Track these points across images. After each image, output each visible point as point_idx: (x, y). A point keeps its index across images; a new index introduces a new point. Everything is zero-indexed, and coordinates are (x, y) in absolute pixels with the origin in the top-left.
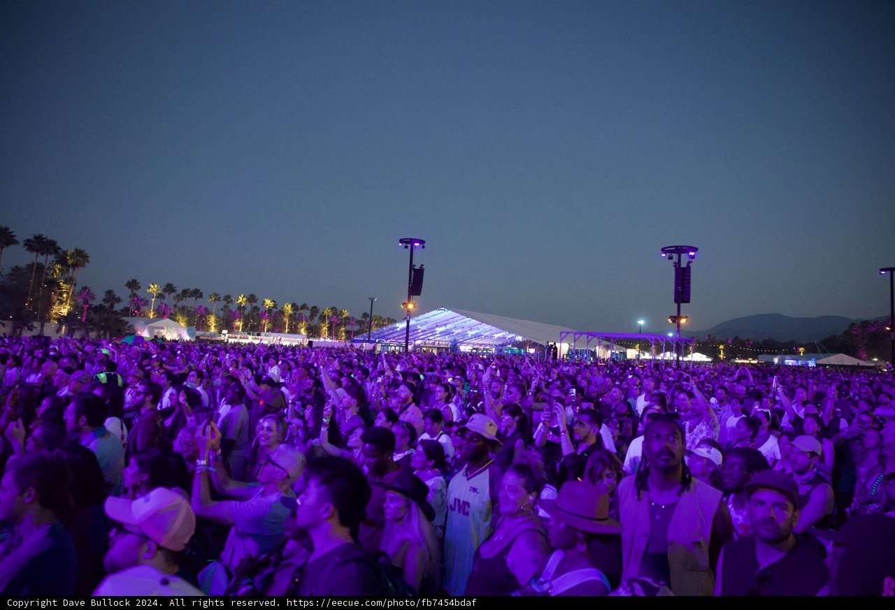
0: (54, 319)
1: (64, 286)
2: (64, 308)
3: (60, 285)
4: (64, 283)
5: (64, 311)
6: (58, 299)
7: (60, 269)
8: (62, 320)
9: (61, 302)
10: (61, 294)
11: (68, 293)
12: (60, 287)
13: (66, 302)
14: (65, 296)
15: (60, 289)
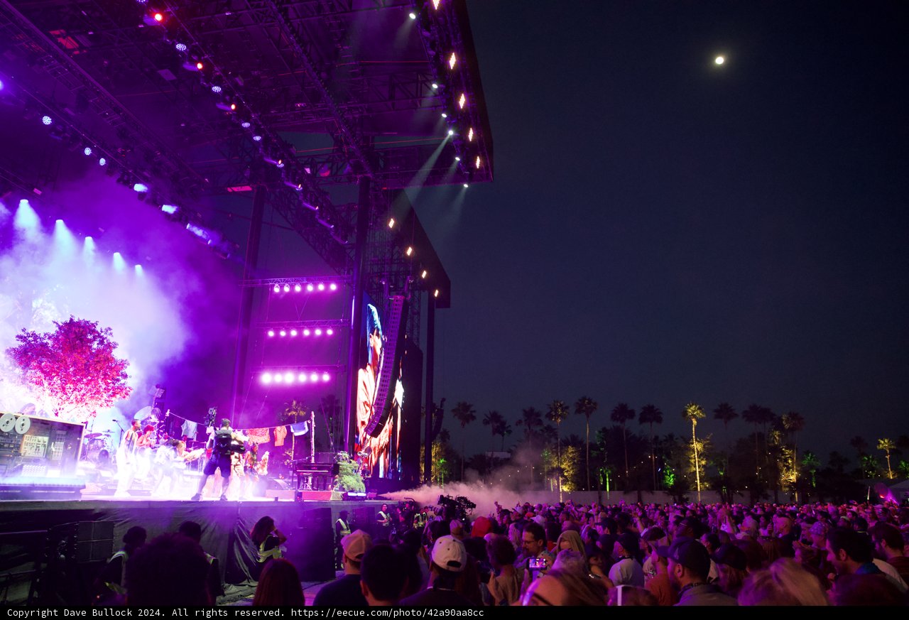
0: (785, 487)
1: (787, 452)
2: (792, 474)
3: (783, 451)
4: (786, 449)
5: (793, 478)
6: (784, 466)
7: (779, 436)
8: (793, 487)
9: (788, 469)
10: (786, 460)
11: (792, 459)
12: (783, 453)
13: (793, 468)
14: (790, 461)
15: (783, 455)
